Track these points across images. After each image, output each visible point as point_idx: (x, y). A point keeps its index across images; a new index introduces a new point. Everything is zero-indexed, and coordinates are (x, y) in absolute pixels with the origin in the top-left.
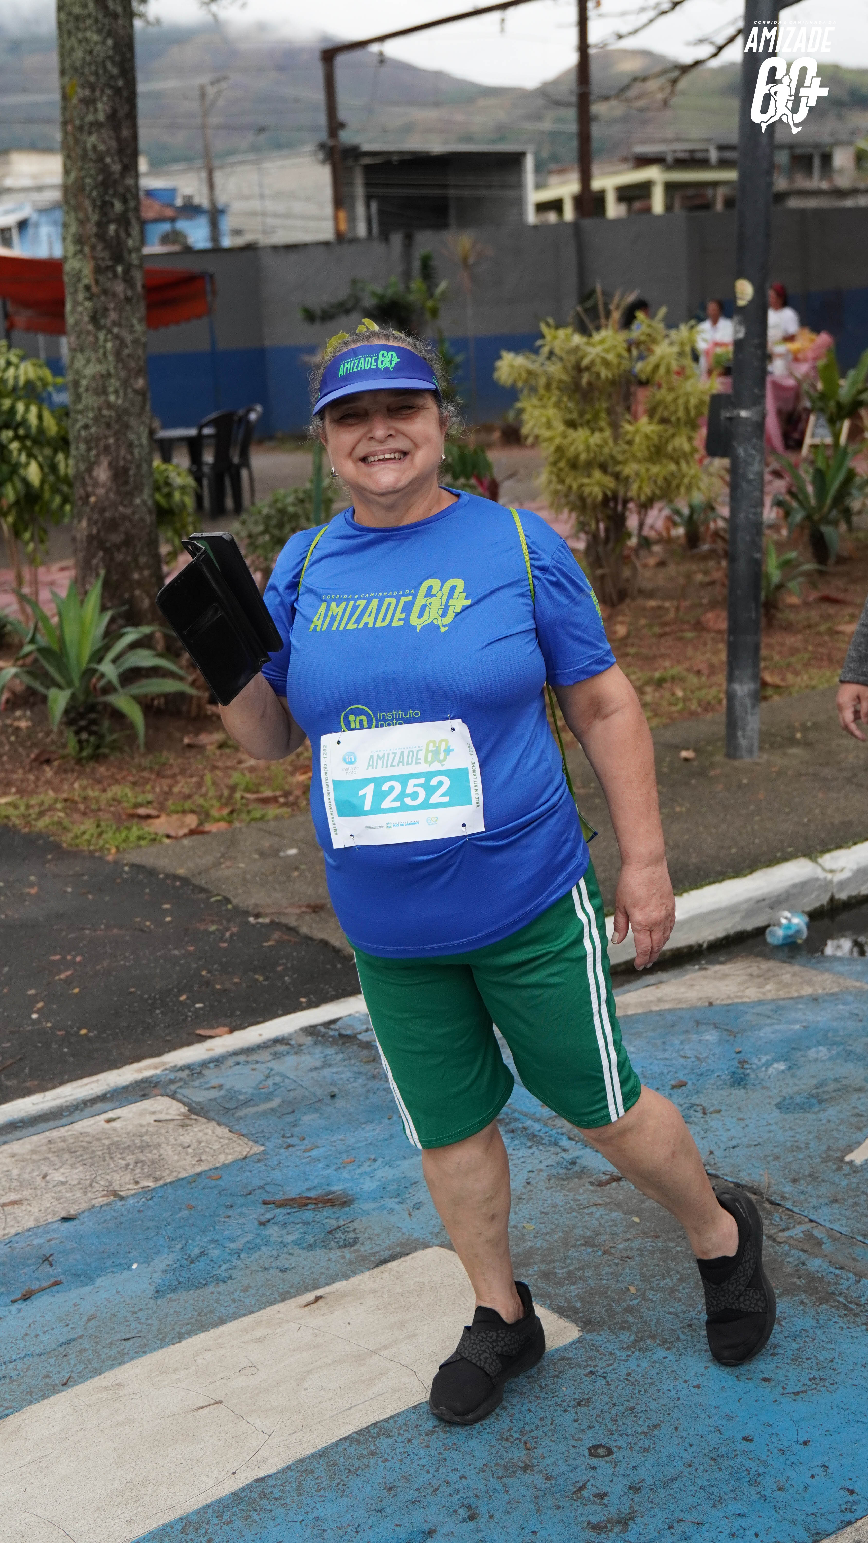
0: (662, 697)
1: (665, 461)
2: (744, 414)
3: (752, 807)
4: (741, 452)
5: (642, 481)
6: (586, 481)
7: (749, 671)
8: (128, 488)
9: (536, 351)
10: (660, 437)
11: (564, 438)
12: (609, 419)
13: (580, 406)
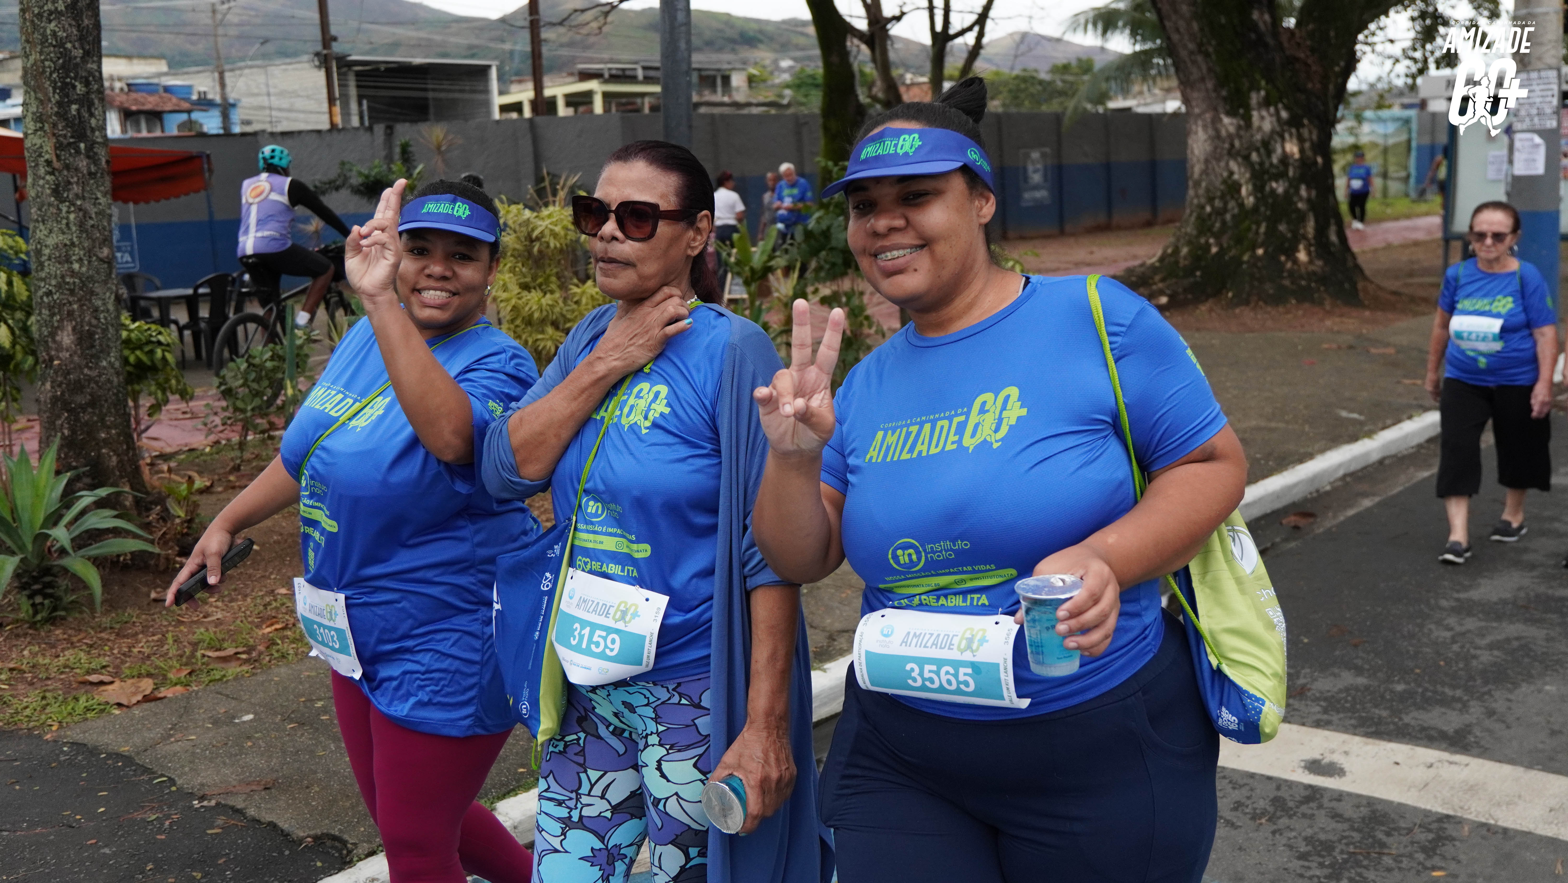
6: (540, 336)
8: (94, 351)
11: (519, 299)
12: (559, 283)
13: (533, 271)
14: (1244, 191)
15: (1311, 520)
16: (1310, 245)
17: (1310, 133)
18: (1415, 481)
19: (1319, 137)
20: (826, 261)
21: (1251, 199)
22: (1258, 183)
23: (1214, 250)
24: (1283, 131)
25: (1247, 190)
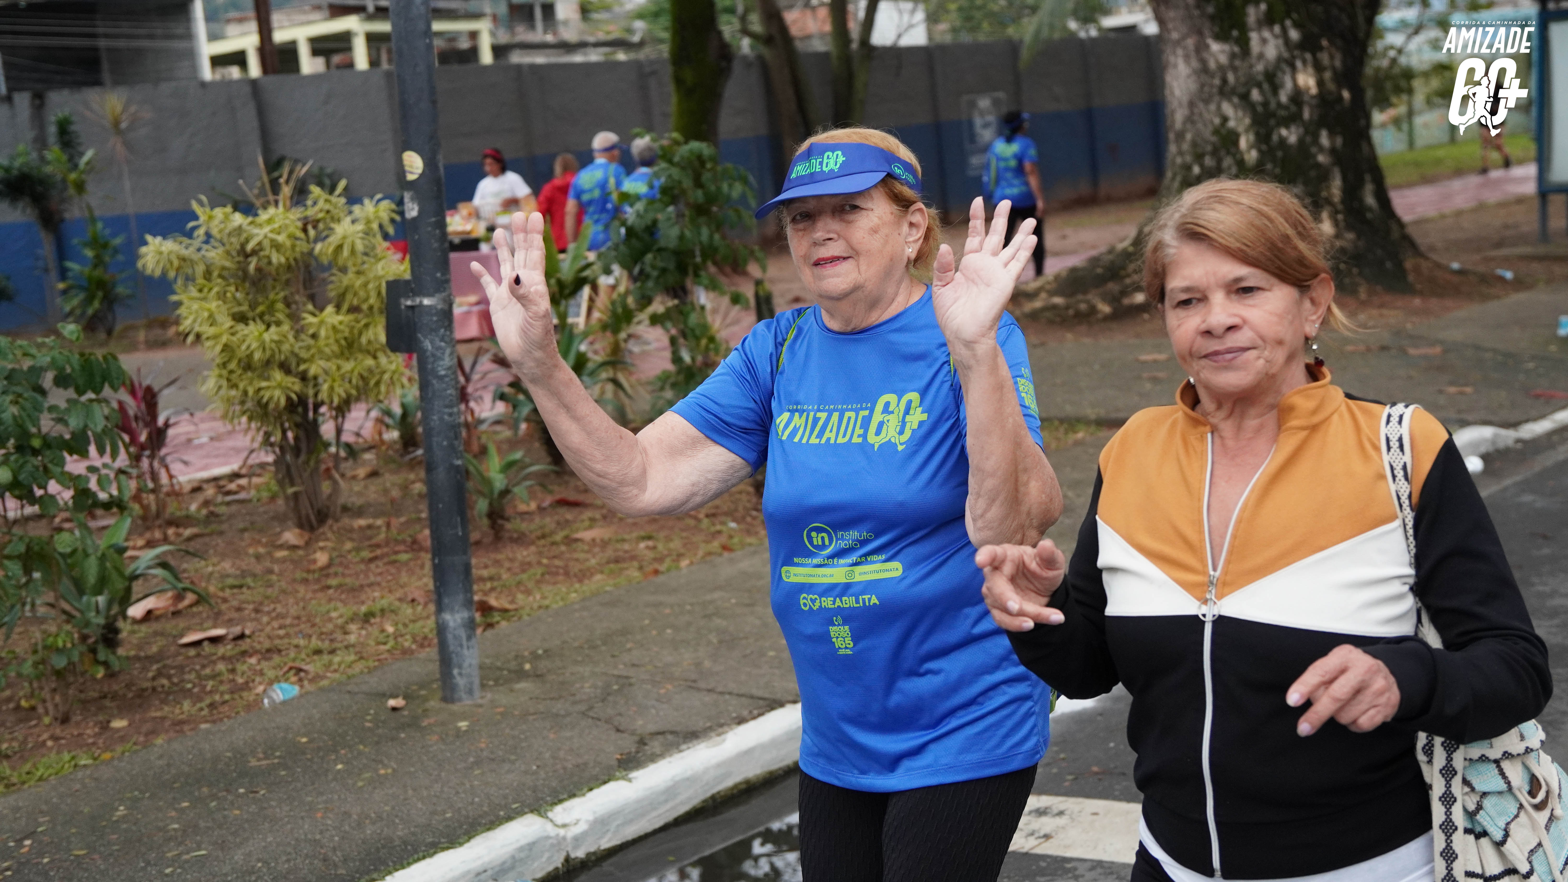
0: (369, 635)
1: (360, 356)
2: (426, 302)
3: (471, 759)
4: (427, 345)
5: (334, 381)
6: (264, 384)
7: (461, 597)
9: (189, 234)
10: (352, 328)
11: (233, 334)
12: (287, 311)
13: (250, 297)
14: (1243, 143)
16: (1337, 212)
17: (1332, 57)
19: (1344, 62)
20: (653, 267)
21: (1254, 153)
22: (1262, 131)
24: (1294, 58)
25: (1247, 141)
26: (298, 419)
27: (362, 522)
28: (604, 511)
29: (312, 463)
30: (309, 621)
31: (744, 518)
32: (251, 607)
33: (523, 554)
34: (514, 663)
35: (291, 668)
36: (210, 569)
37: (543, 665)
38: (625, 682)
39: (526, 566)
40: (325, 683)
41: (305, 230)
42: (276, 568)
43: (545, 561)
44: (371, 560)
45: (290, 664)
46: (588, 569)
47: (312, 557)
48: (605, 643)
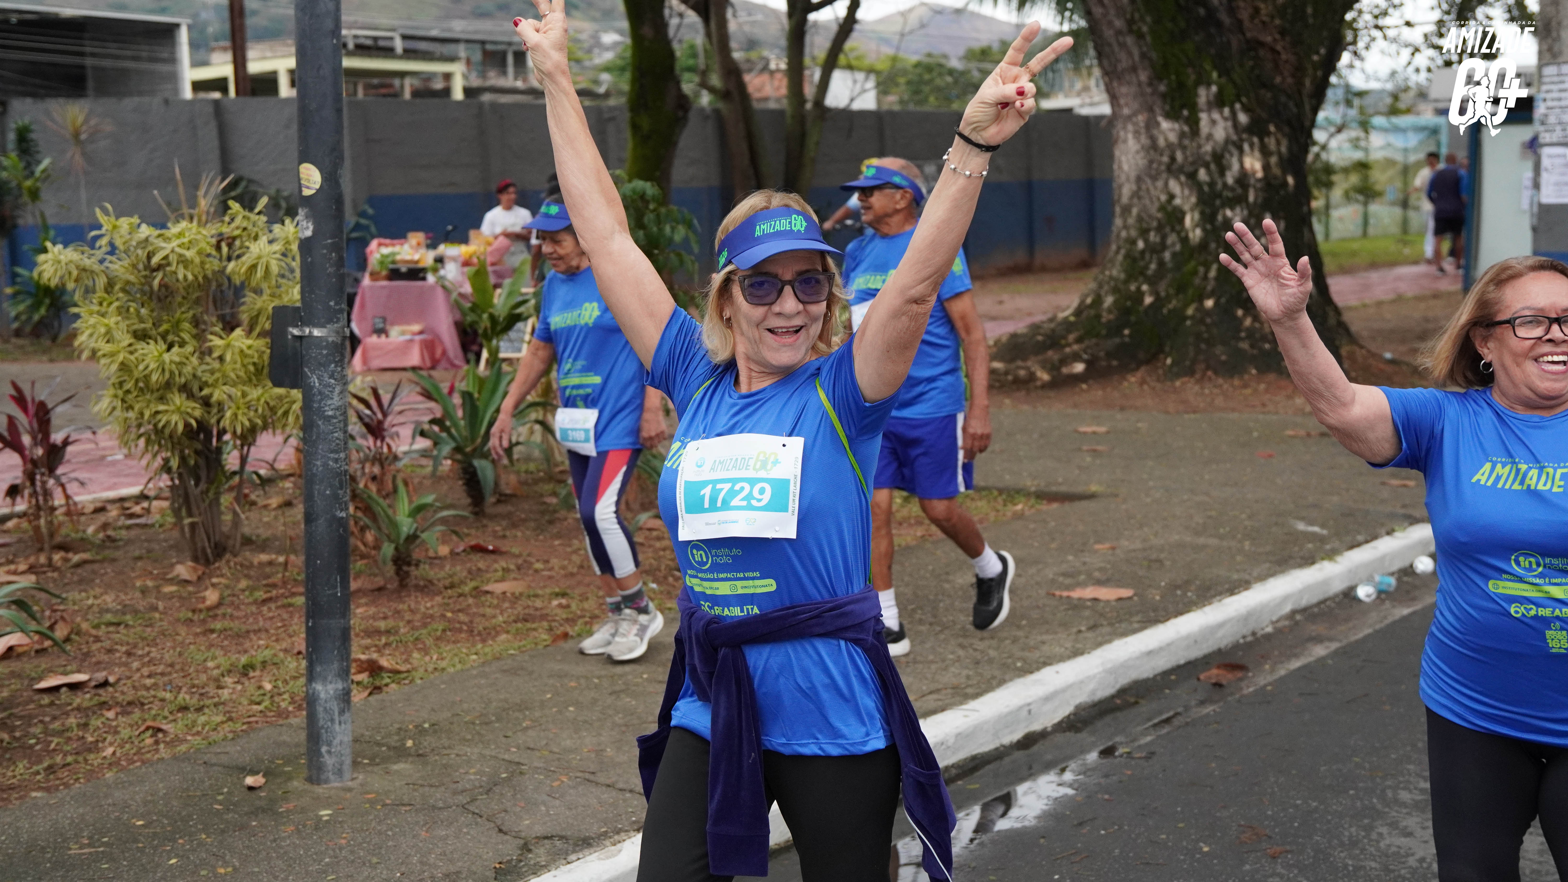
0: (243, 691)
2: (316, 332)
3: (327, 860)
4: (315, 381)
5: (238, 408)
6: (161, 408)
7: (335, 666)
9: (92, 244)
11: (131, 353)
12: (194, 331)
13: (155, 314)
14: (1188, 221)
15: (1240, 674)
17: (1278, 143)
18: (1390, 620)
19: (1290, 149)
21: (1198, 232)
22: (1208, 211)
23: (1148, 300)
24: (1242, 140)
25: (1192, 219)
26: (199, 447)
27: (264, 557)
28: (520, 561)
29: (211, 495)
30: (182, 670)
31: (665, 578)
32: (124, 649)
33: (427, 605)
34: (396, 738)
35: (148, 728)
36: (90, 602)
37: (428, 741)
38: (516, 769)
39: (427, 619)
40: (183, 748)
41: (218, 247)
42: (161, 605)
43: (449, 615)
44: (265, 601)
45: (149, 723)
46: (494, 628)
47: (202, 595)
48: (499, 720)
